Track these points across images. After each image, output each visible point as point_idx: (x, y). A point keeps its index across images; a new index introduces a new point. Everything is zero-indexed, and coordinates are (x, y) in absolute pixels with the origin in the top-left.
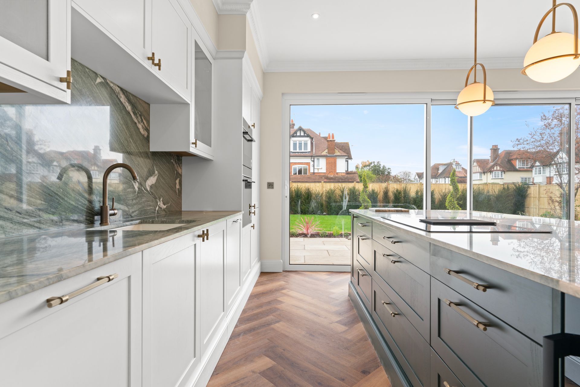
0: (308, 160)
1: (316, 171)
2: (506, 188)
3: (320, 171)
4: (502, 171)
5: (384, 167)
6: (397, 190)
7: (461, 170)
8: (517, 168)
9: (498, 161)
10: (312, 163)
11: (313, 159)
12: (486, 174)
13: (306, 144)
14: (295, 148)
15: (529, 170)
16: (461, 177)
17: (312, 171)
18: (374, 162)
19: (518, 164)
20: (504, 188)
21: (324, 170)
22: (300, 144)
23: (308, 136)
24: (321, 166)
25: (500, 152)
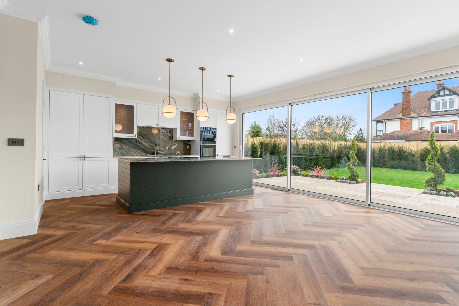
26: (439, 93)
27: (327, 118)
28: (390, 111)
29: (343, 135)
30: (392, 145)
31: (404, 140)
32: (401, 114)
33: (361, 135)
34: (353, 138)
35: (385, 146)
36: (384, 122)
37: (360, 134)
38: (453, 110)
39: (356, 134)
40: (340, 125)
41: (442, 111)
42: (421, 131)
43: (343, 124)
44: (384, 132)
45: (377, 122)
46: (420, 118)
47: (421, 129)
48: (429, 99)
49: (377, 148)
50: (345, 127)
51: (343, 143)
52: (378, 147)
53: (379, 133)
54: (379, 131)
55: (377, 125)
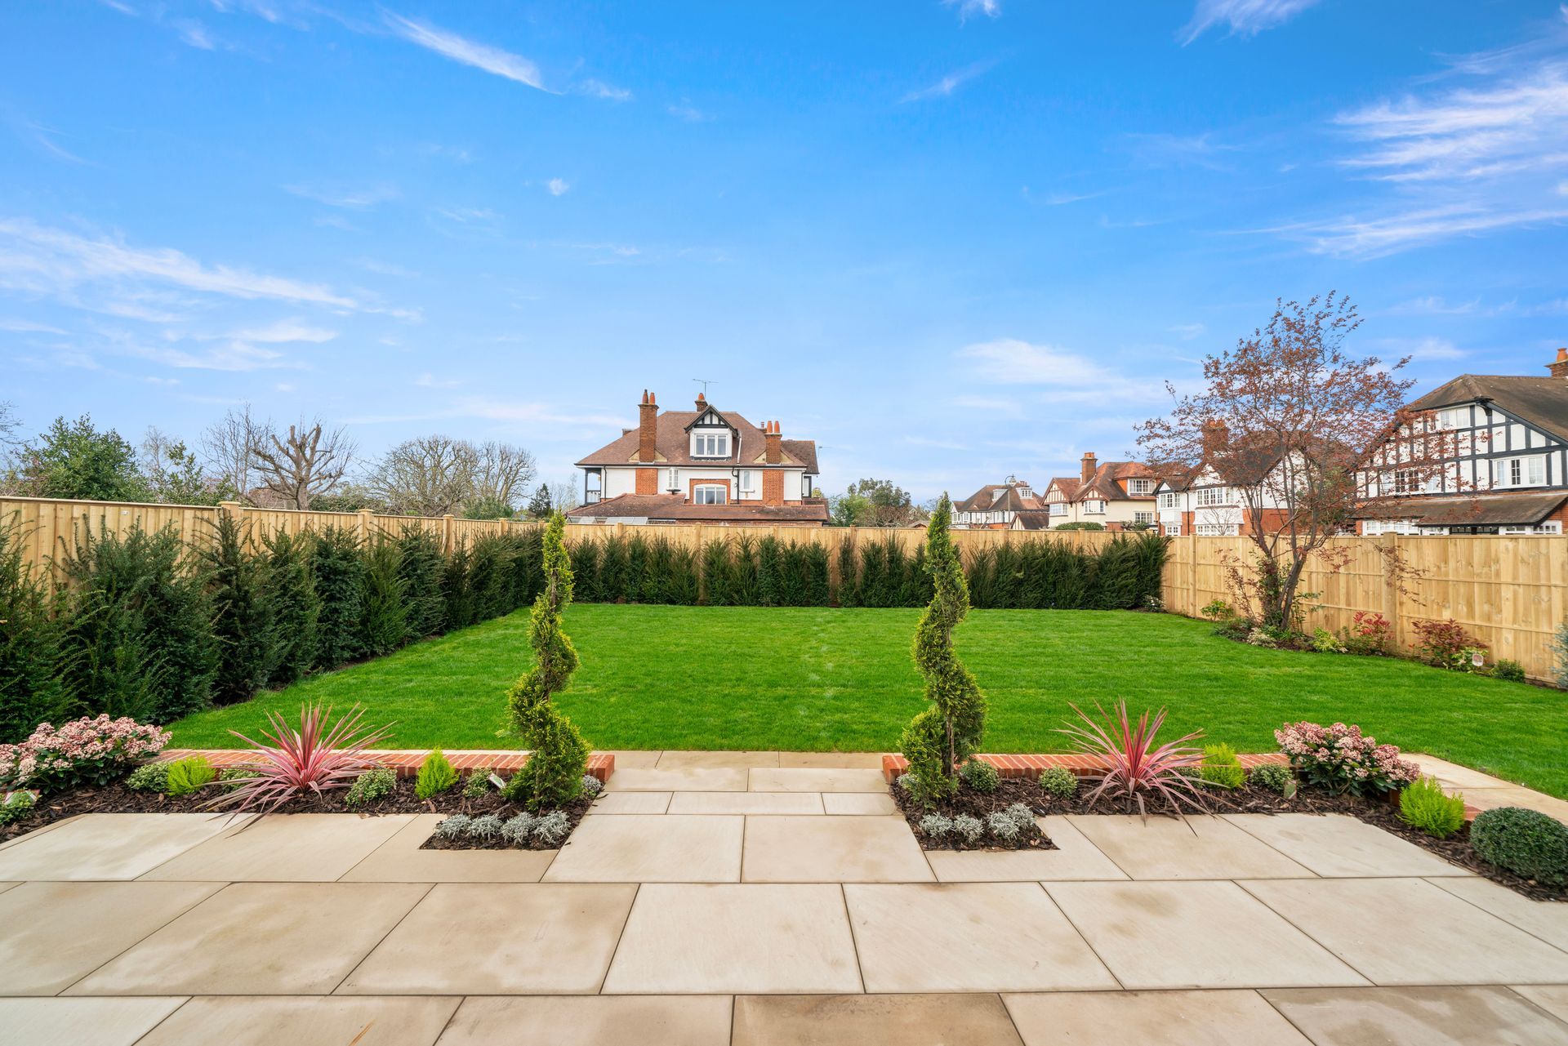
0: (726, 475)
1: (742, 497)
2: (1120, 540)
3: (751, 497)
4: (1102, 500)
5: (898, 490)
6: (873, 545)
7: (1031, 497)
8: (1129, 494)
9: (1095, 481)
10: (734, 481)
11: (735, 473)
12: (1074, 505)
13: (722, 442)
14: (700, 449)
15: (1152, 498)
16: (1031, 511)
17: (734, 497)
18: (881, 482)
19: (1130, 488)
20: (1115, 542)
21: (758, 495)
22: (711, 442)
23: (726, 426)
24: (753, 486)
25: (1098, 464)
26: (703, 419)
27: (457, 448)
28: (615, 445)
29: (501, 498)
30: (641, 534)
31: (645, 519)
32: (637, 455)
33: (546, 500)
34: (526, 507)
35: (622, 537)
36: (603, 472)
37: (543, 498)
38: (723, 458)
39: (534, 497)
40: (495, 470)
41: (708, 458)
42: (674, 497)
43: (502, 470)
44: (603, 496)
45: (588, 470)
46: (672, 469)
47: (674, 492)
48: (688, 430)
49: (603, 541)
50: (507, 478)
51: (499, 527)
52: (604, 538)
53: (593, 498)
54: (592, 491)
55: (586, 476)
